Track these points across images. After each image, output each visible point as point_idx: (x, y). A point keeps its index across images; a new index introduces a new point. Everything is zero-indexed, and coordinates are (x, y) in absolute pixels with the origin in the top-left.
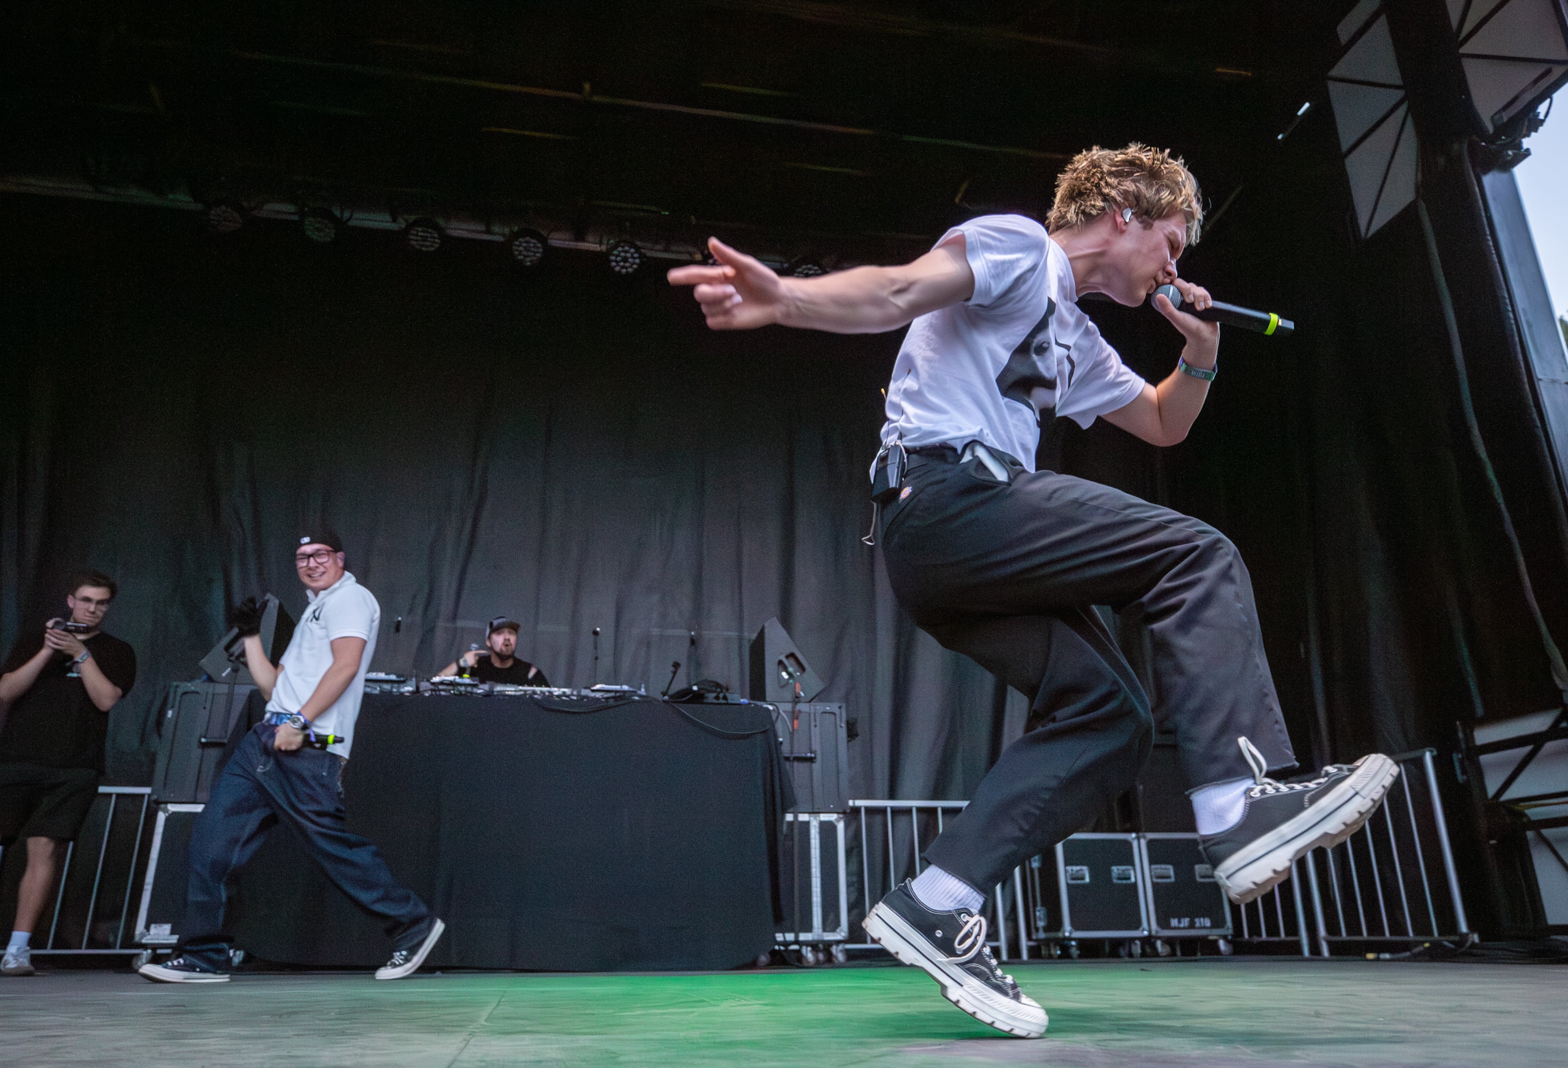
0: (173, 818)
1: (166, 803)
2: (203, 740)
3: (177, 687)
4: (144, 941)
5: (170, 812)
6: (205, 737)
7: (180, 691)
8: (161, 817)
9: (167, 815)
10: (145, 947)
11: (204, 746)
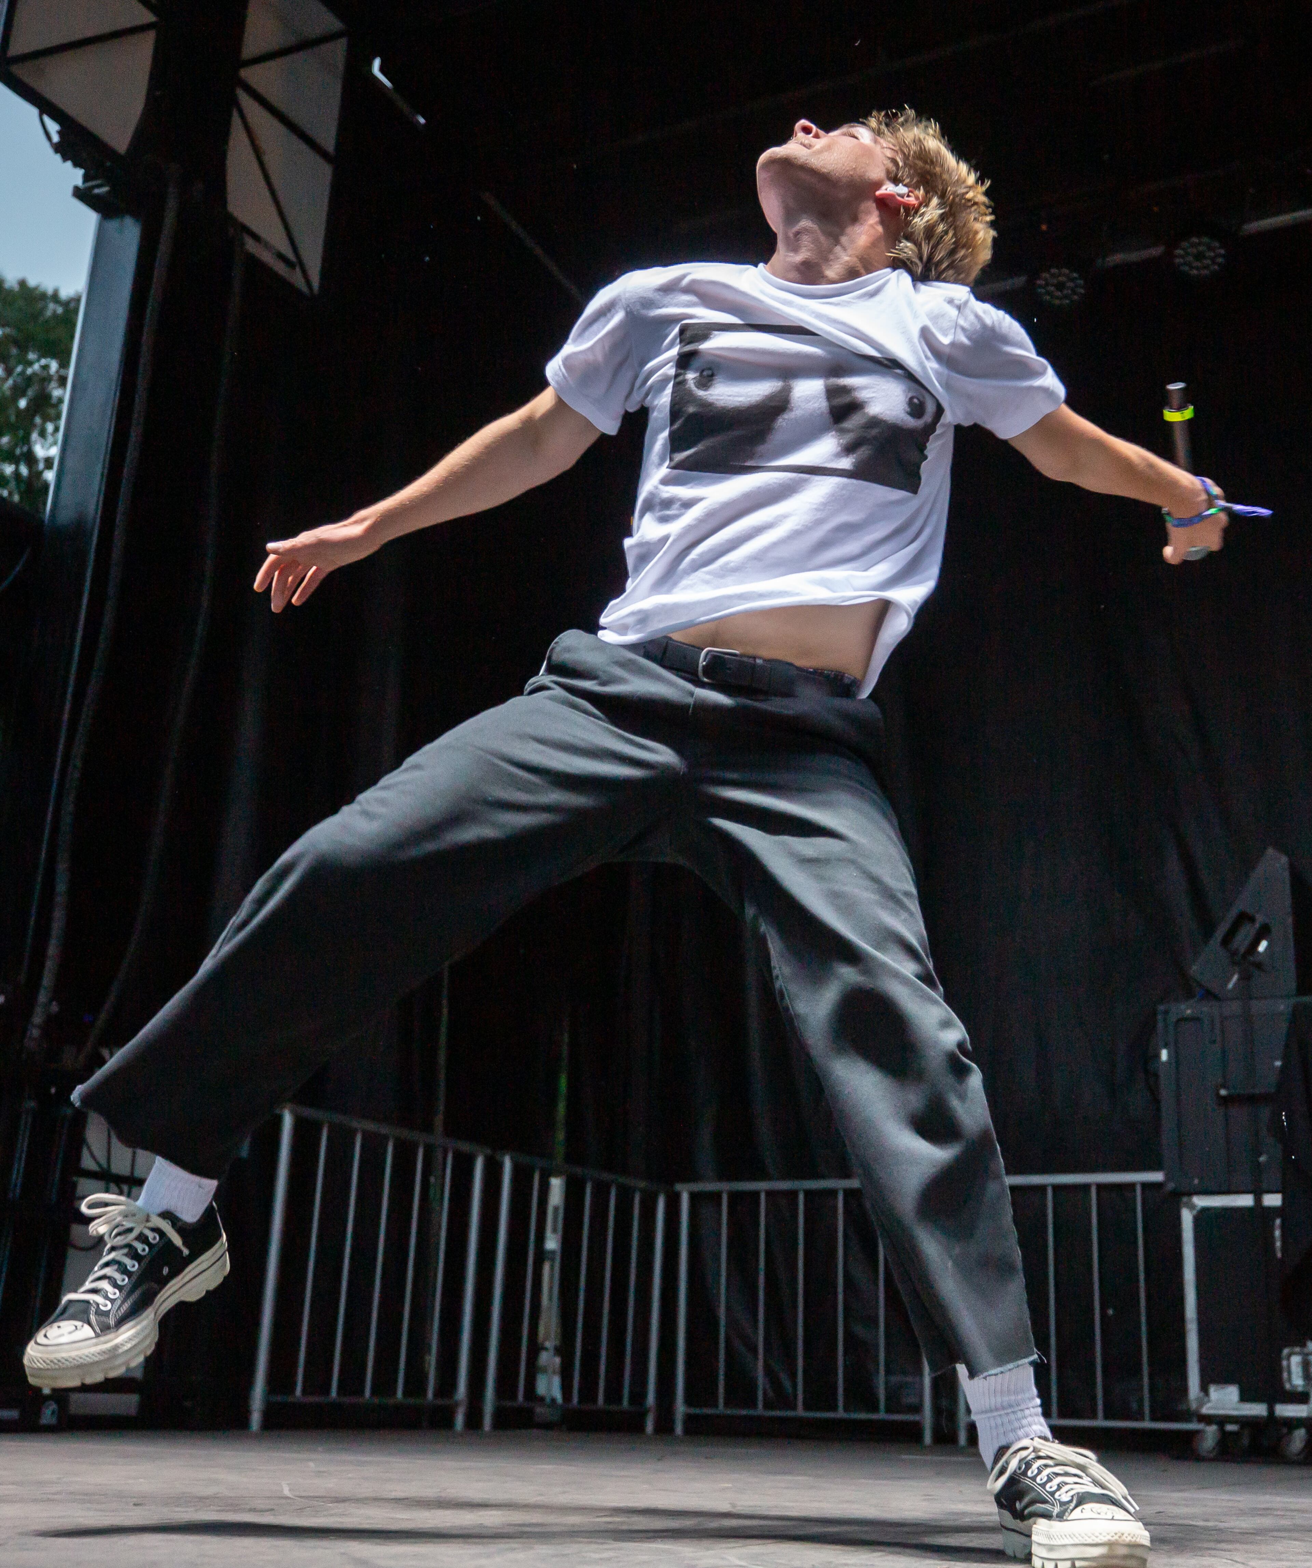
0: (1203, 1217)
1: (1190, 1194)
2: (1223, 1092)
3: (1166, 1012)
4: (1205, 1410)
5: (1198, 1208)
6: (1224, 1086)
7: (1173, 1018)
8: (1187, 1218)
9: (1195, 1212)
10: (1208, 1419)
11: (1225, 1101)
